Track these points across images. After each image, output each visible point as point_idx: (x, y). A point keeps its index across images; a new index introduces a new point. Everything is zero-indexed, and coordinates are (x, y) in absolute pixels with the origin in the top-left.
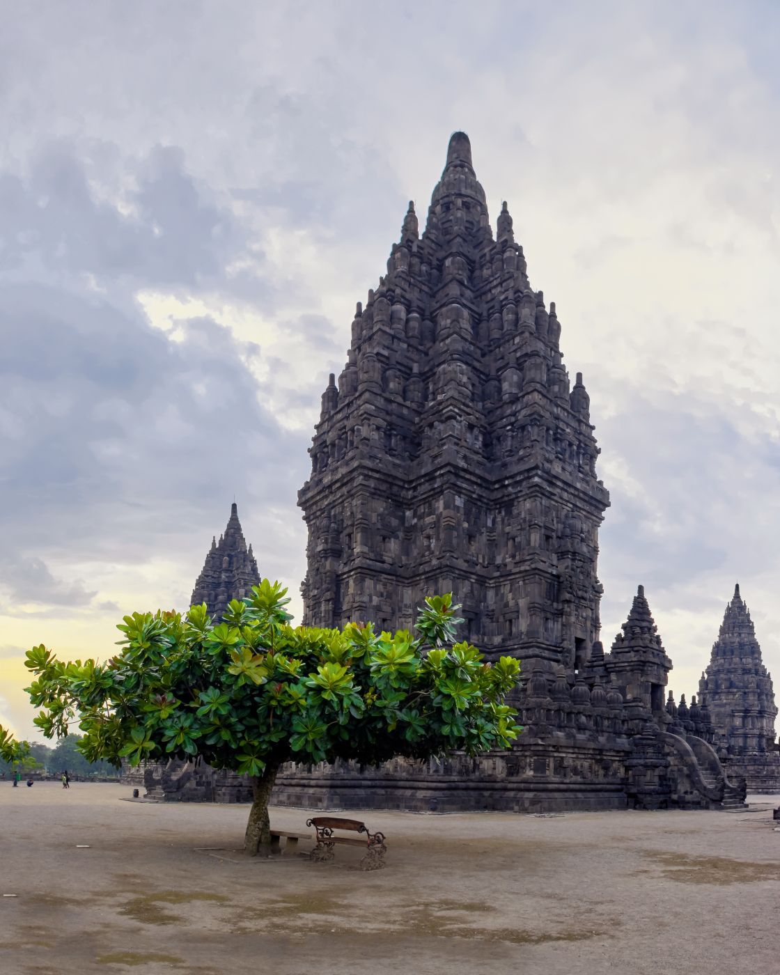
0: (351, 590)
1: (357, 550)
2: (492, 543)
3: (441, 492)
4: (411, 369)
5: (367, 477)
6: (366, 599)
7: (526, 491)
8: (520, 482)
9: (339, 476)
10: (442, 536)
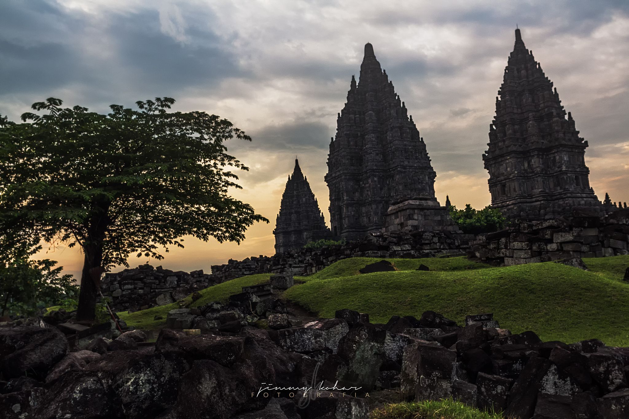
0: (345, 211)
1: (345, 198)
2: (389, 189)
3: (370, 177)
4: (358, 134)
5: (346, 176)
6: (349, 213)
7: (396, 173)
8: (395, 170)
9: (337, 175)
10: (371, 191)
